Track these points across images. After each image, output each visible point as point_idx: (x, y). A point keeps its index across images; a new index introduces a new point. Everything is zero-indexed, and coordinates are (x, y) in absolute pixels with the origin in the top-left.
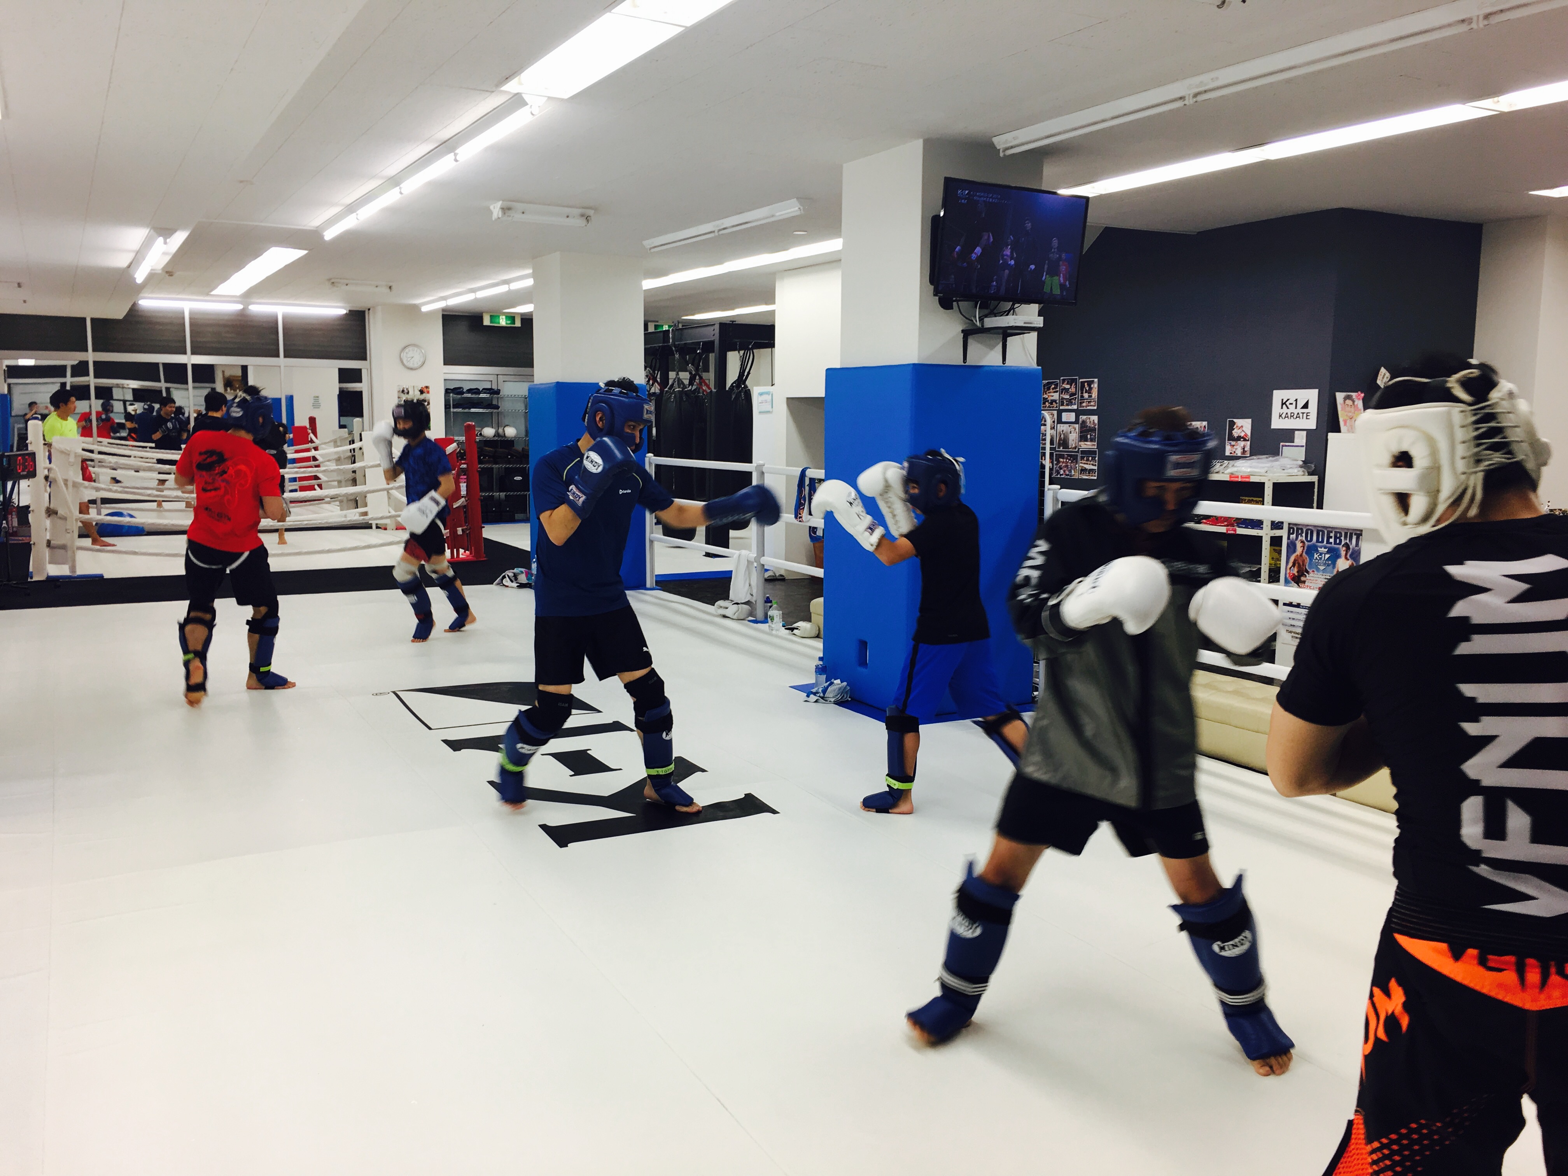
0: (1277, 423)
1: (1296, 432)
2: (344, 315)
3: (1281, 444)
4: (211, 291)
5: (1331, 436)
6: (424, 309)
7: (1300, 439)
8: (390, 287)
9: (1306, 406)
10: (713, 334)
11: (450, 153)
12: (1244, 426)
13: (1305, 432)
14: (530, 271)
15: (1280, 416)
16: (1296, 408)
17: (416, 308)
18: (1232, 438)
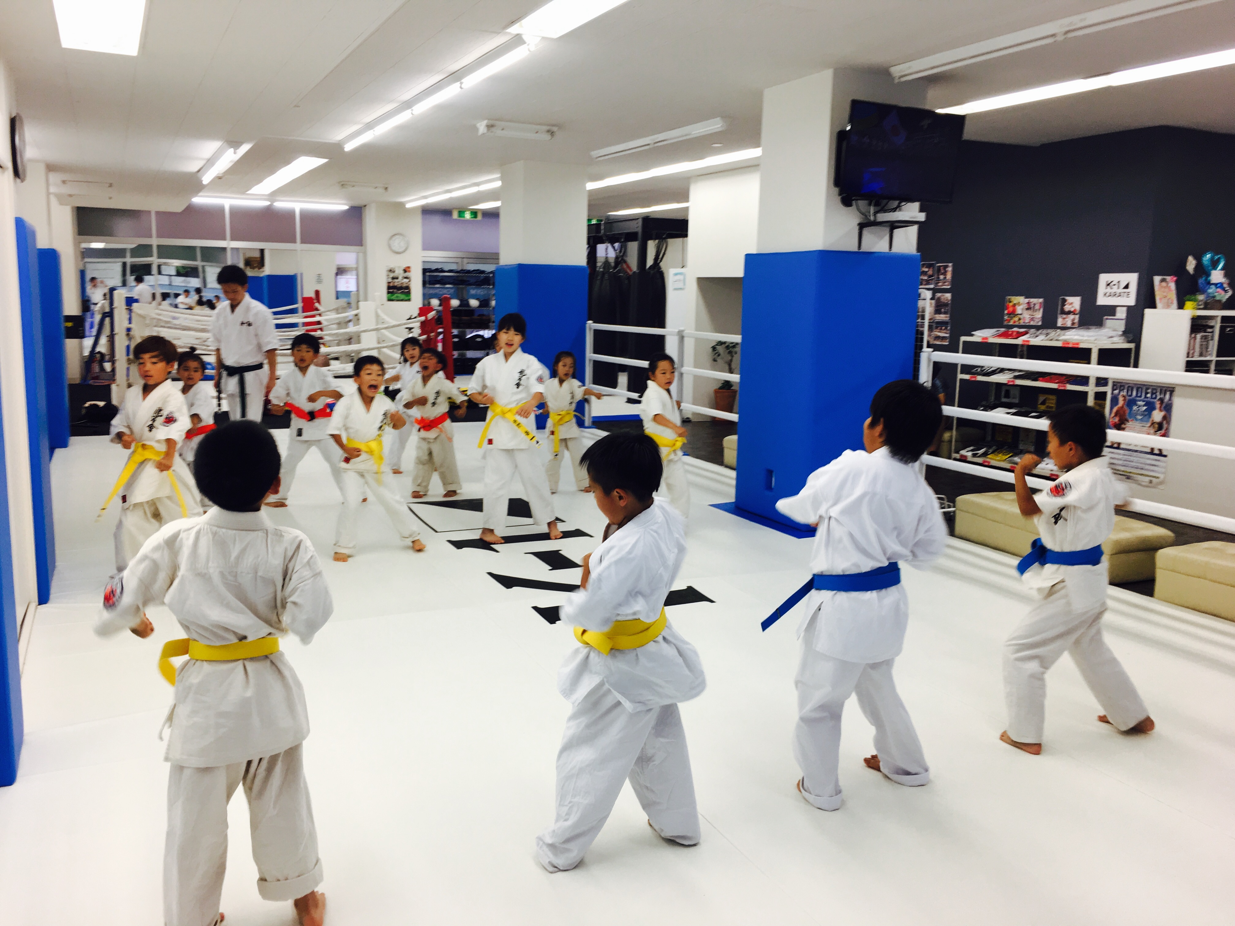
0: (1102, 301)
1: (1118, 308)
2: (347, 210)
3: (1106, 317)
4: (247, 191)
5: (1148, 311)
6: (408, 206)
7: (1121, 313)
8: (386, 189)
9: (1127, 287)
10: (637, 227)
11: (457, 81)
12: (1074, 303)
13: (1125, 309)
14: (498, 175)
15: (1105, 294)
16: (1118, 288)
17: (402, 205)
18: (1063, 312)
